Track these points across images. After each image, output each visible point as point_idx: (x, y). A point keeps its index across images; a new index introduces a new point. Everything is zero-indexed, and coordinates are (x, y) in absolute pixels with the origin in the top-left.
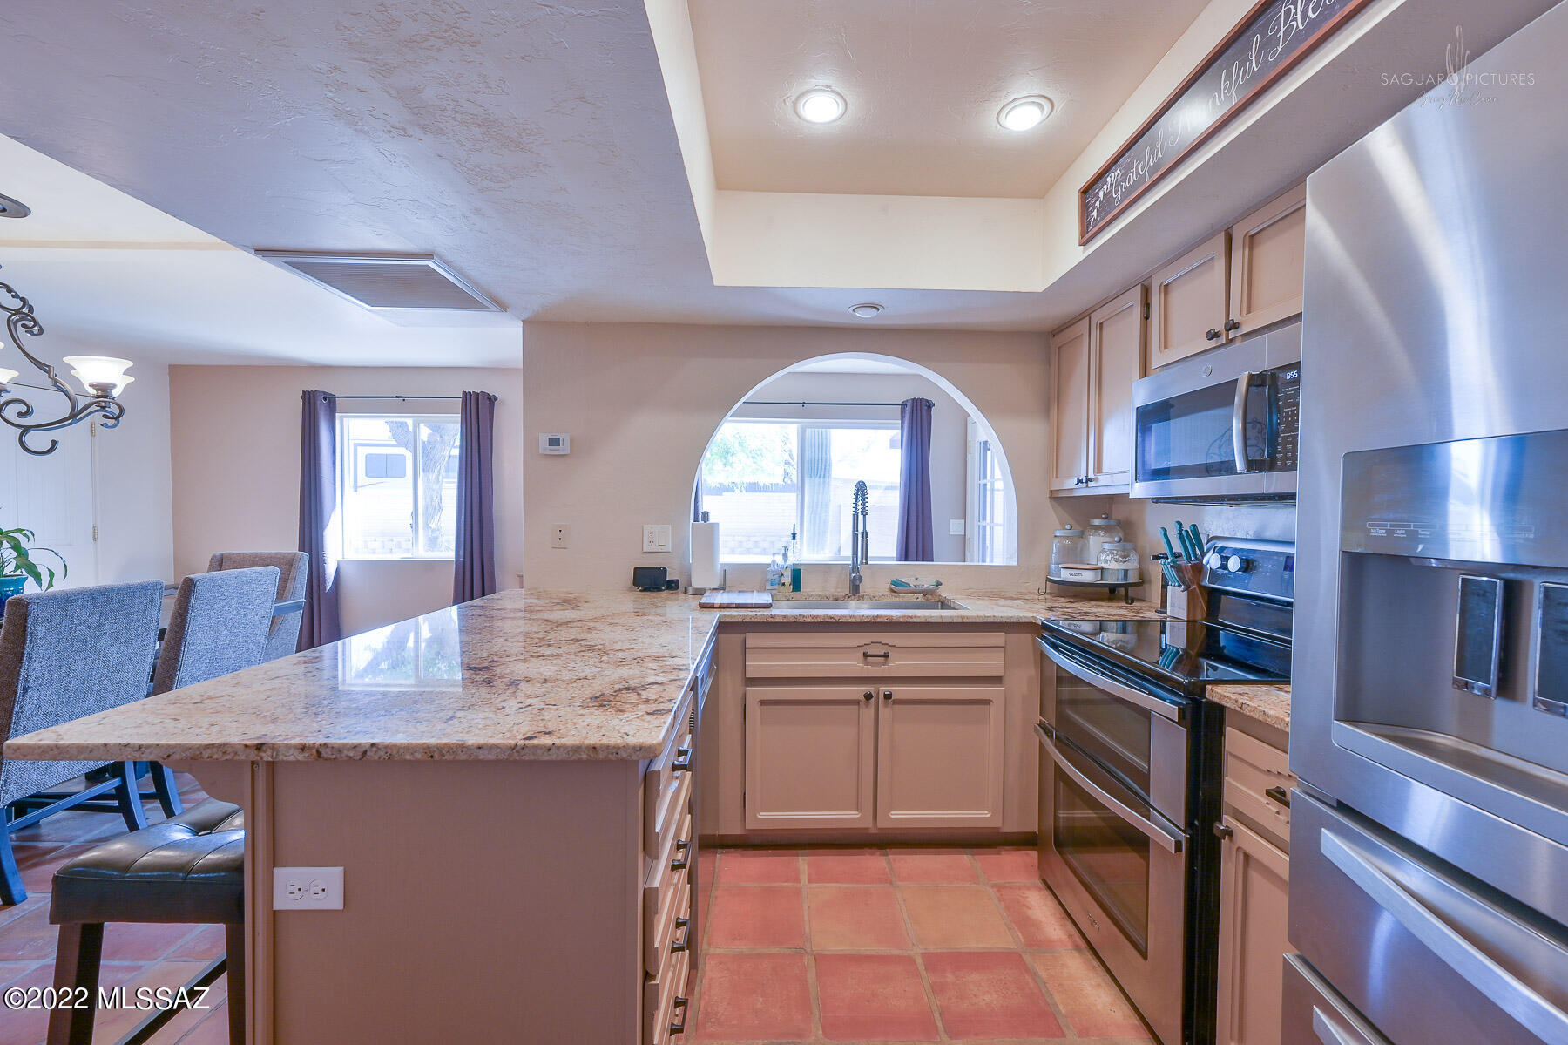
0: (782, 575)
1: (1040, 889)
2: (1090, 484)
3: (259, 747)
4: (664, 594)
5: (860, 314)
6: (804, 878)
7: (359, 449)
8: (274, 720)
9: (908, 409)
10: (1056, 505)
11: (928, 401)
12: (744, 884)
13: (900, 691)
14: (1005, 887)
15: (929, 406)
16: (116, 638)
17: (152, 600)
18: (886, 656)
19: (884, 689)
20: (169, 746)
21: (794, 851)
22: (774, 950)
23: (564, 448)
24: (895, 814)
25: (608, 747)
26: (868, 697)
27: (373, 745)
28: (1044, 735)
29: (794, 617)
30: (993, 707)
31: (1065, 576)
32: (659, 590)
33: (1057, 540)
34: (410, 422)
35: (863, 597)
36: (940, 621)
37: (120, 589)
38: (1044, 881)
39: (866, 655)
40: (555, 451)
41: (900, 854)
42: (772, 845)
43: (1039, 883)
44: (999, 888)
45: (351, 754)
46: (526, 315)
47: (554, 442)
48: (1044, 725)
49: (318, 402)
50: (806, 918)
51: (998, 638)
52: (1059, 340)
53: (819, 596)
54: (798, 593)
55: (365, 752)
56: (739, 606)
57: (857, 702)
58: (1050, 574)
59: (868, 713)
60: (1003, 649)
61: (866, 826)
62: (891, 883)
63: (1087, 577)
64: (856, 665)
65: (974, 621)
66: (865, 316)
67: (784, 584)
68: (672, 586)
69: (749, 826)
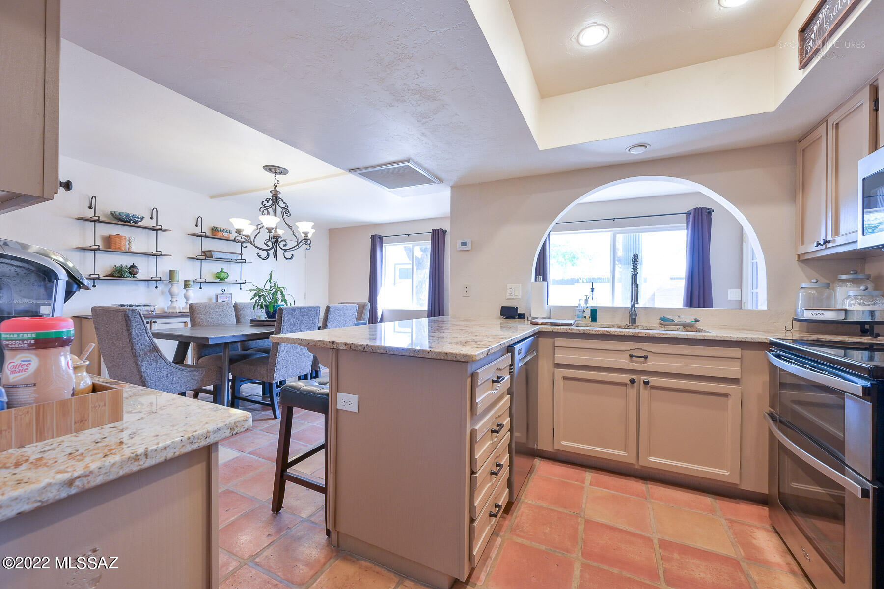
0: (584, 312)
1: (768, 531)
2: (829, 245)
3: (333, 343)
4: (517, 320)
5: (634, 152)
6: (588, 483)
7: (397, 266)
8: (340, 338)
9: (691, 216)
10: (803, 265)
11: (708, 209)
12: (549, 476)
13: (654, 381)
14: (736, 522)
15: (709, 212)
16: (306, 326)
17: (317, 313)
18: (646, 357)
19: (644, 378)
20: (309, 340)
21: (584, 469)
22: (561, 510)
23: (468, 247)
24: (652, 459)
25: (452, 353)
26: (632, 381)
27: (367, 345)
28: (771, 421)
29: (584, 330)
30: (731, 401)
31: (808, 315)
32: (514, 318)
33: (802, 291)
34: (411, 246)
35: (638, 326)
36: (686, 337)
37: (307, 307)
38: (774, 528)
39: (631, 356)
40: (465, 248)
41: (659, 486)
42: (571, 463)
43: (770, 528)
44: (731, 521)
45: (360, 348)
46: (452, 184)
47: (464, 244)
48: (772, 413)
49: (376, 239)
50: (584, 501)
51: (736, 352)
52: (805, 143)
53: (608, 325)
54: (594, 323)
55: (365, 348)
56: (552, 324)
57: (625, 385)
58: (796, 315)
59: (632, 392)
60: (740, 360)
61: (633, 463)
62: (646, 498)
63: (829, 316)
64: (624, 362)
65: (714, 339)
66: (637, 153)
67: (585, 317)
68: (521, 317)
69: (556, 447)
